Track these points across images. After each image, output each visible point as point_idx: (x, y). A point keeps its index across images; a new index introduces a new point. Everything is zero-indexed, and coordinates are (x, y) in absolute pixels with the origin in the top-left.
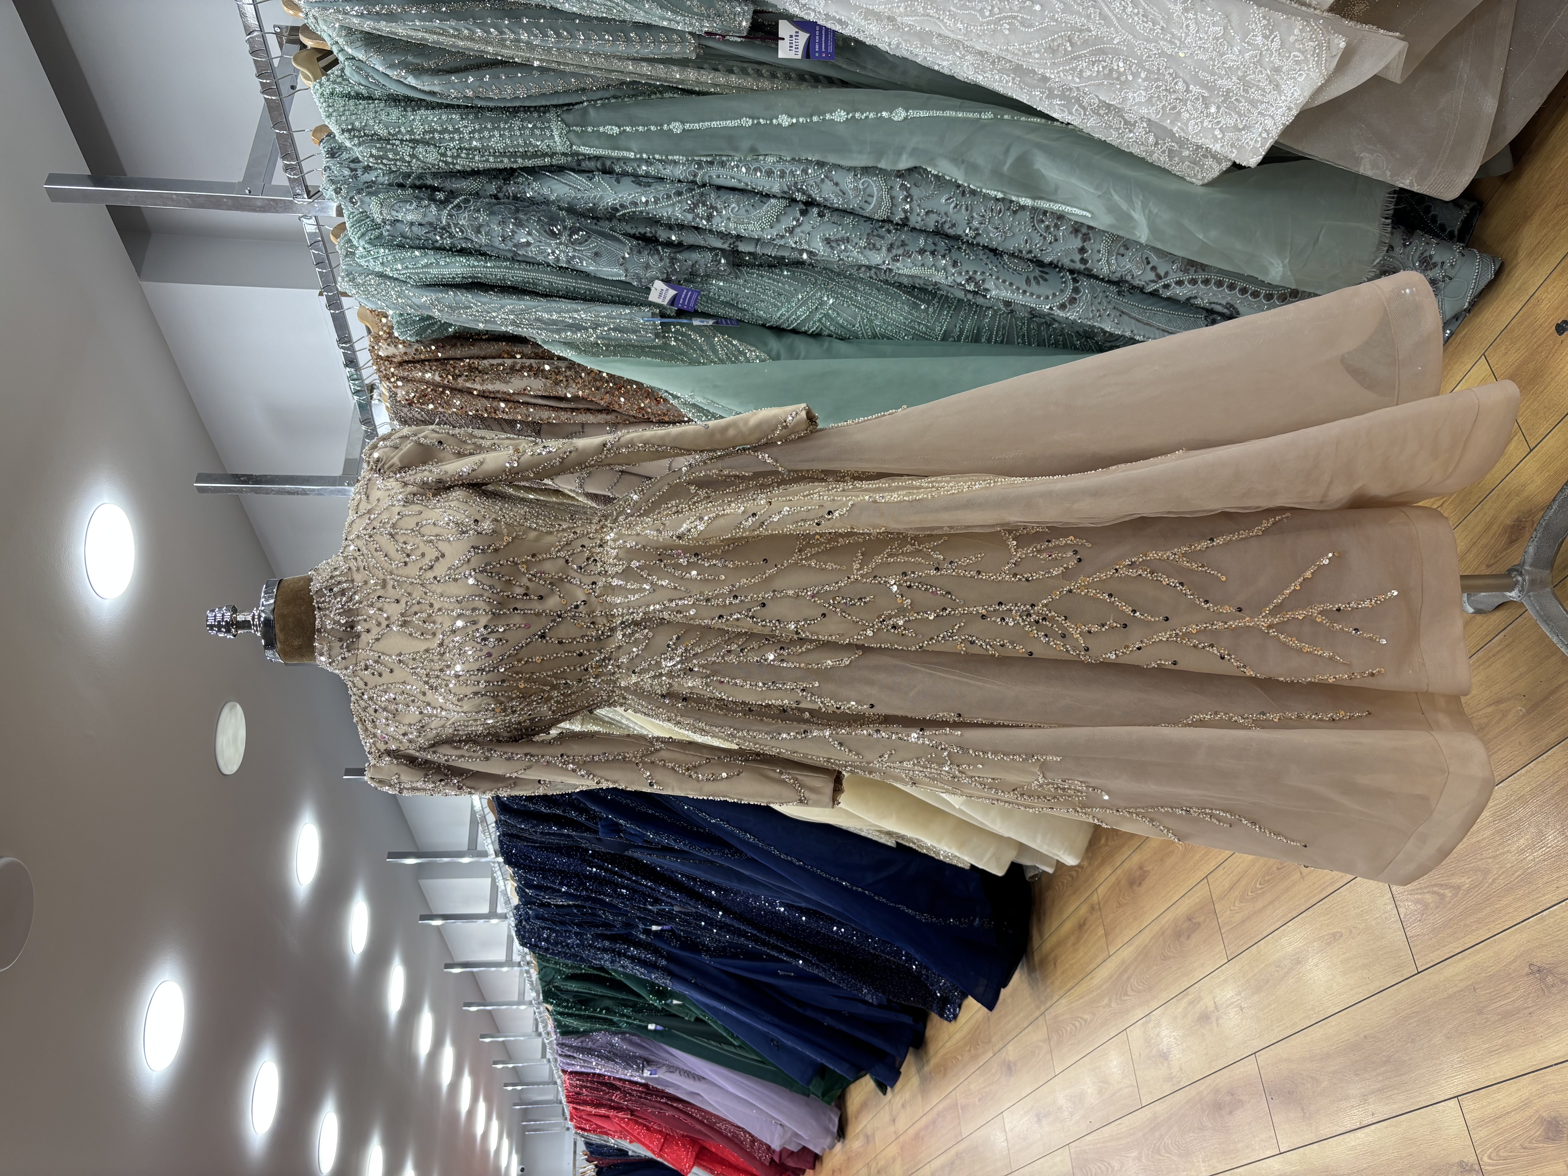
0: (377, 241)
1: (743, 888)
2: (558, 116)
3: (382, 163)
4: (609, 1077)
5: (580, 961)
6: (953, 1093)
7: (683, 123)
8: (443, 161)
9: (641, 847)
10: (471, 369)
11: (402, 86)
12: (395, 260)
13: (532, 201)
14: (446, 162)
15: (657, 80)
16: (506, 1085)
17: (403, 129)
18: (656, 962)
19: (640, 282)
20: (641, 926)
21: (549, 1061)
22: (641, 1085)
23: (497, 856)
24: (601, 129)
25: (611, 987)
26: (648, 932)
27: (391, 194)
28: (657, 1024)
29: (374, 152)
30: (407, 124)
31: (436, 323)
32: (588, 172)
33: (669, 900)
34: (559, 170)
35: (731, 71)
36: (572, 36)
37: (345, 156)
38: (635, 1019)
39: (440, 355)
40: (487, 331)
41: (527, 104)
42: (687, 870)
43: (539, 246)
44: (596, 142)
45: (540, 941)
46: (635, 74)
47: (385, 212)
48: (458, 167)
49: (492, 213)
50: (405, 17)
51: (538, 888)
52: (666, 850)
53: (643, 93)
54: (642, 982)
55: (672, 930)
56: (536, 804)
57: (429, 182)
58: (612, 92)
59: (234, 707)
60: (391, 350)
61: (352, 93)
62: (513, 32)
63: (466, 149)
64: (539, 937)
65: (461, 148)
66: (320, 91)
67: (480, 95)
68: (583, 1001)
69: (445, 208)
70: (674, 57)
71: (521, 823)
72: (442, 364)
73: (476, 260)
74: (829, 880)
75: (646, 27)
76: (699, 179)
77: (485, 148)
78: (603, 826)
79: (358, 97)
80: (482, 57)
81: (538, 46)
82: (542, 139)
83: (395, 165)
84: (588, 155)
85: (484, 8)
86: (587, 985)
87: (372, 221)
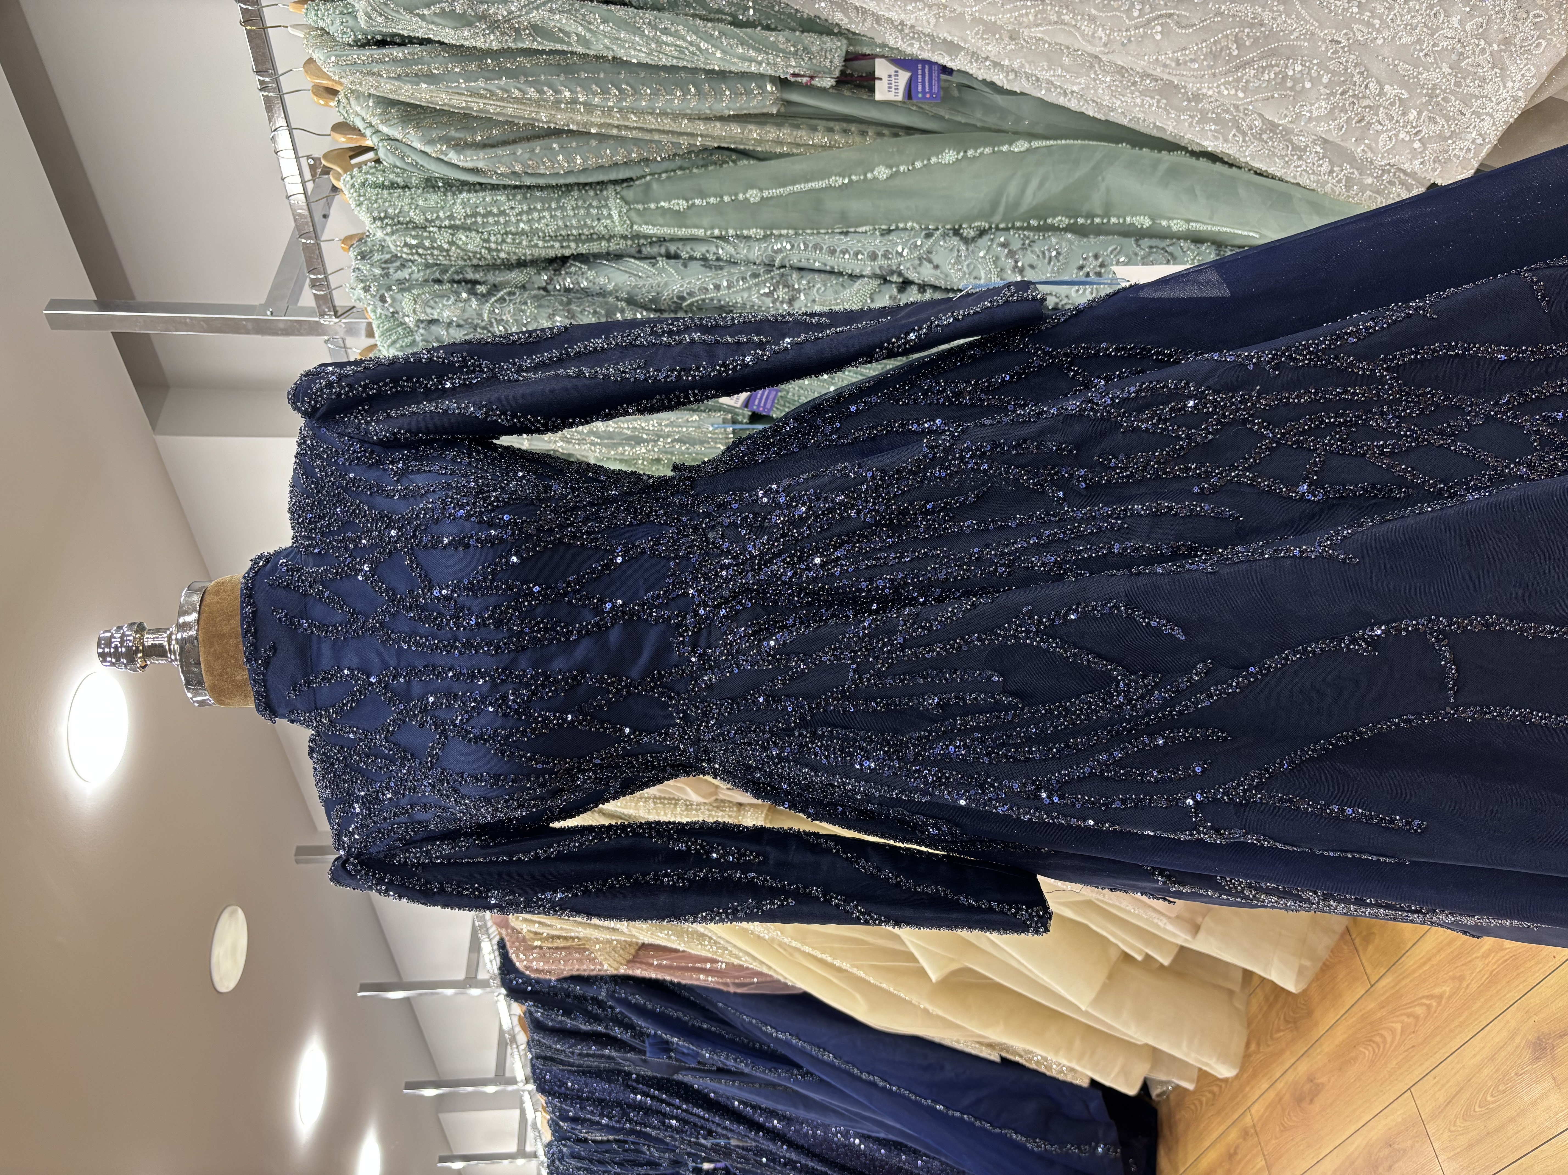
1: (811, 1116)
2: (617, 193)
3: (417, 253)
7: (761, 190)
8: (486, 248)
9: (694, 1069)
11: (442, 165)
13: (586, 292)
14: (489, 250)
15: (730, 143)
17: (441, 214)
20: (691, 1164)
23: (527, 1082)
24: (666, 205)
26: (698, 1171)
27: (427, 289)
29: (408, 240)
30: (447, 209)
32: (651, 257)
33: (724, 1132)
34: (617, 256)
35: (814, 129)
36: (637, 92)
37: (377, 257)
41: (582, 180)
42: (746, 1096)
44: (661, 220)
46: (707, 136)
47: (419, 310)
48: (503, 255)
49: (541, 306)
50: (447, 77)
51: (575, 1120)
52: (722, 1071)
53: (715, 162)
55: (726, 1169)
56: (574, 1019)
57: (470, 276)
58: (678, 162)
59: (234, 912)
61: (386, 183)
62: (570, 90)
63: (513, 234)
65: (506, 233)
66: (351, 182)
67: (530, 170)
69: (487, 301)
70: (753, 111)
71: (556, 1043)
74: (917, 1104)
75: (722, 75)
76: (777, 263)
77: (534, 232)
78: (650, 1044)
79: (393, 186)
80: (533, 126)
81: (597, 106)
82: (599, 219)
83: (432, 254)
84: (651, 236)
85: (537, 64)
87: (404, 328)
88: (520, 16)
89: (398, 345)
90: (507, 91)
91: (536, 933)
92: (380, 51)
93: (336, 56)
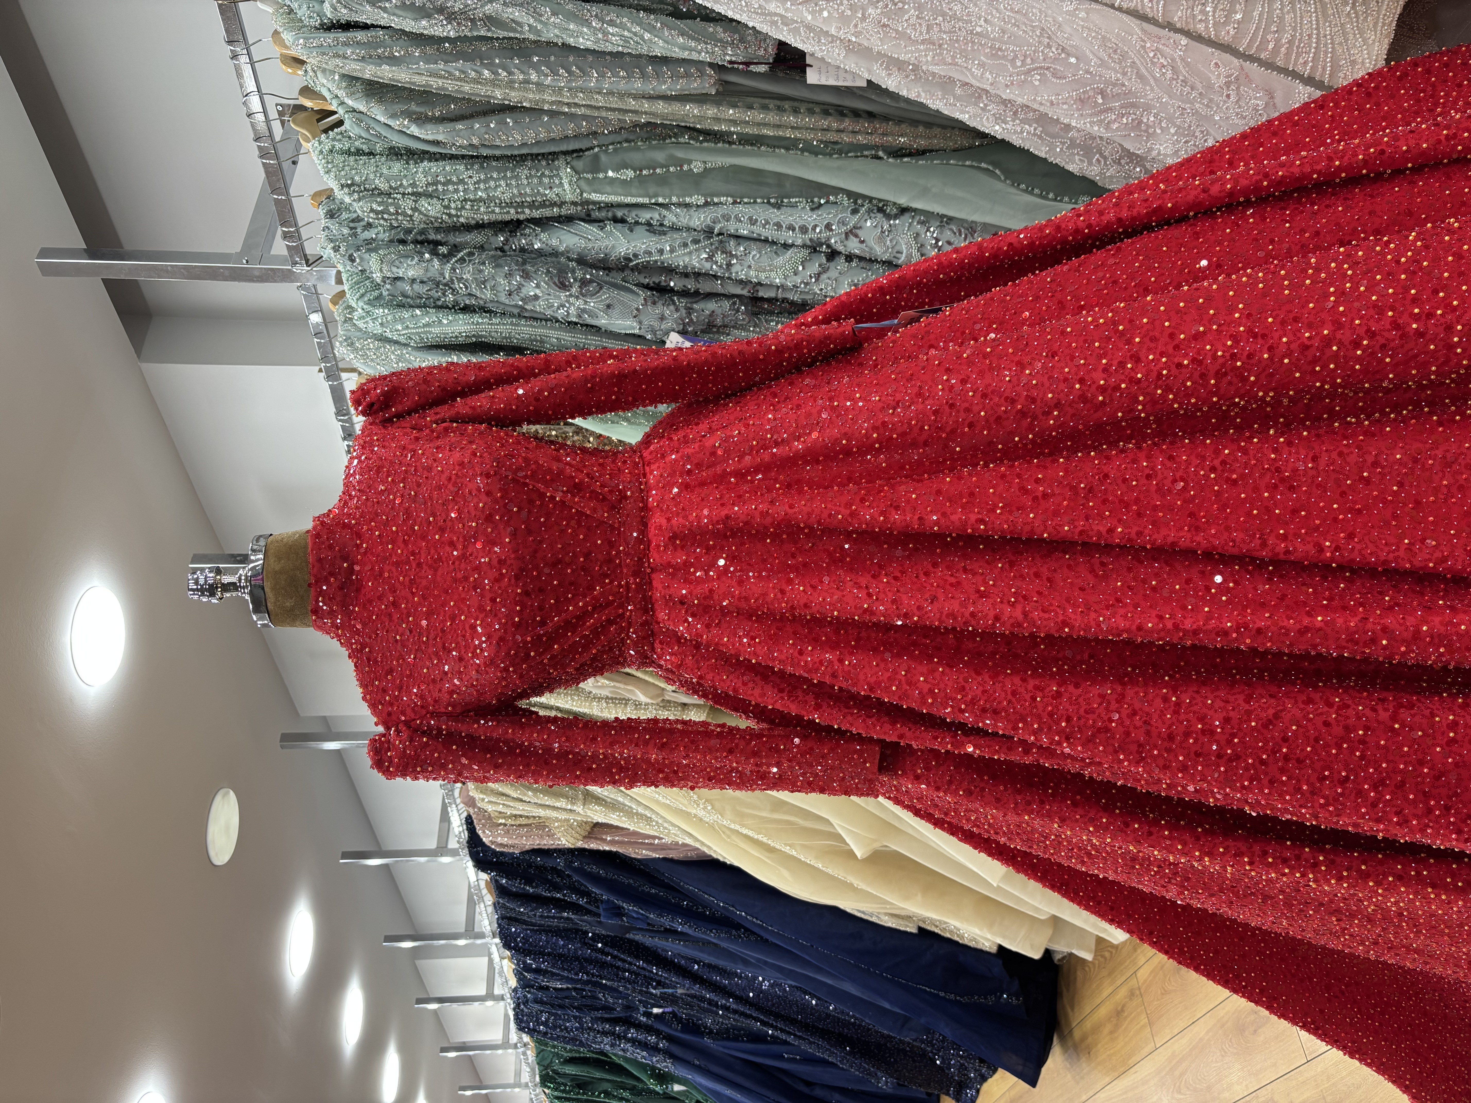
0: (377, 301)
2: (567, 163)
3: (383, 218)
5: (579, 1045)
8: (446, 214)
9: (643, 929)
11: (404, 136)
12: (395, 320)
13: (540, 253)
14: (450, 215)
15: (672, 120)
17: (404, 182)
18: (657, 1044)
19: (655, 334)
20: (642, 1009)
23: (494, 937)
24: (614, 175)
25: (610, 1071)
26: (648, 1015)
27: (392, 250)
29: (374, 206)
30: (410, 177)
32: (600, 221)
33: (671, 983)
34: (568, 220)
35: (750, 107)
36: (585, 74)
37: (345, 215)
41: (535, 151)
42: (690, 952)
43: (547, 300)
44: (608, 189)
45: (539, 1025)
46: (650, 114)
47: (385, 268)
48: (462, 220)
49: (498, 266)
50: (408, 60)
51: (538, 971)
52: (669, 932)
53: (658, 137)
54: (643, 1067)
55: (673, 1013)
56: (536, 887)
57: (432, 236)
58: (624, 135)
59: (227, 794)
61: (352, 150)
62: (522, 72)
63: (471, 201)
64: (537, 1021)
65: (465, 200)
66: (319, 148)
67: (487, 143)
68: (581, 1084)
69: (448, 261)
70: (693, 92)
71: (520, 906)
73: (480, 317)
75: (664, 60)
76: (716, 230)
77: (491, 199)
78: (604, 910)
79: (359, 152)
80: (489, 102)
81: (548, 86)
82: (551, 188)
83: (397, 219)
84: (599, 203)
85: (492, 48)
86: (586, 1069)
87: (372, 282)
88: (475, 9)
89: (366, 299)
90: (464, 72)
91: (500, 813)
92: (345, 34)
93: (304, 38)
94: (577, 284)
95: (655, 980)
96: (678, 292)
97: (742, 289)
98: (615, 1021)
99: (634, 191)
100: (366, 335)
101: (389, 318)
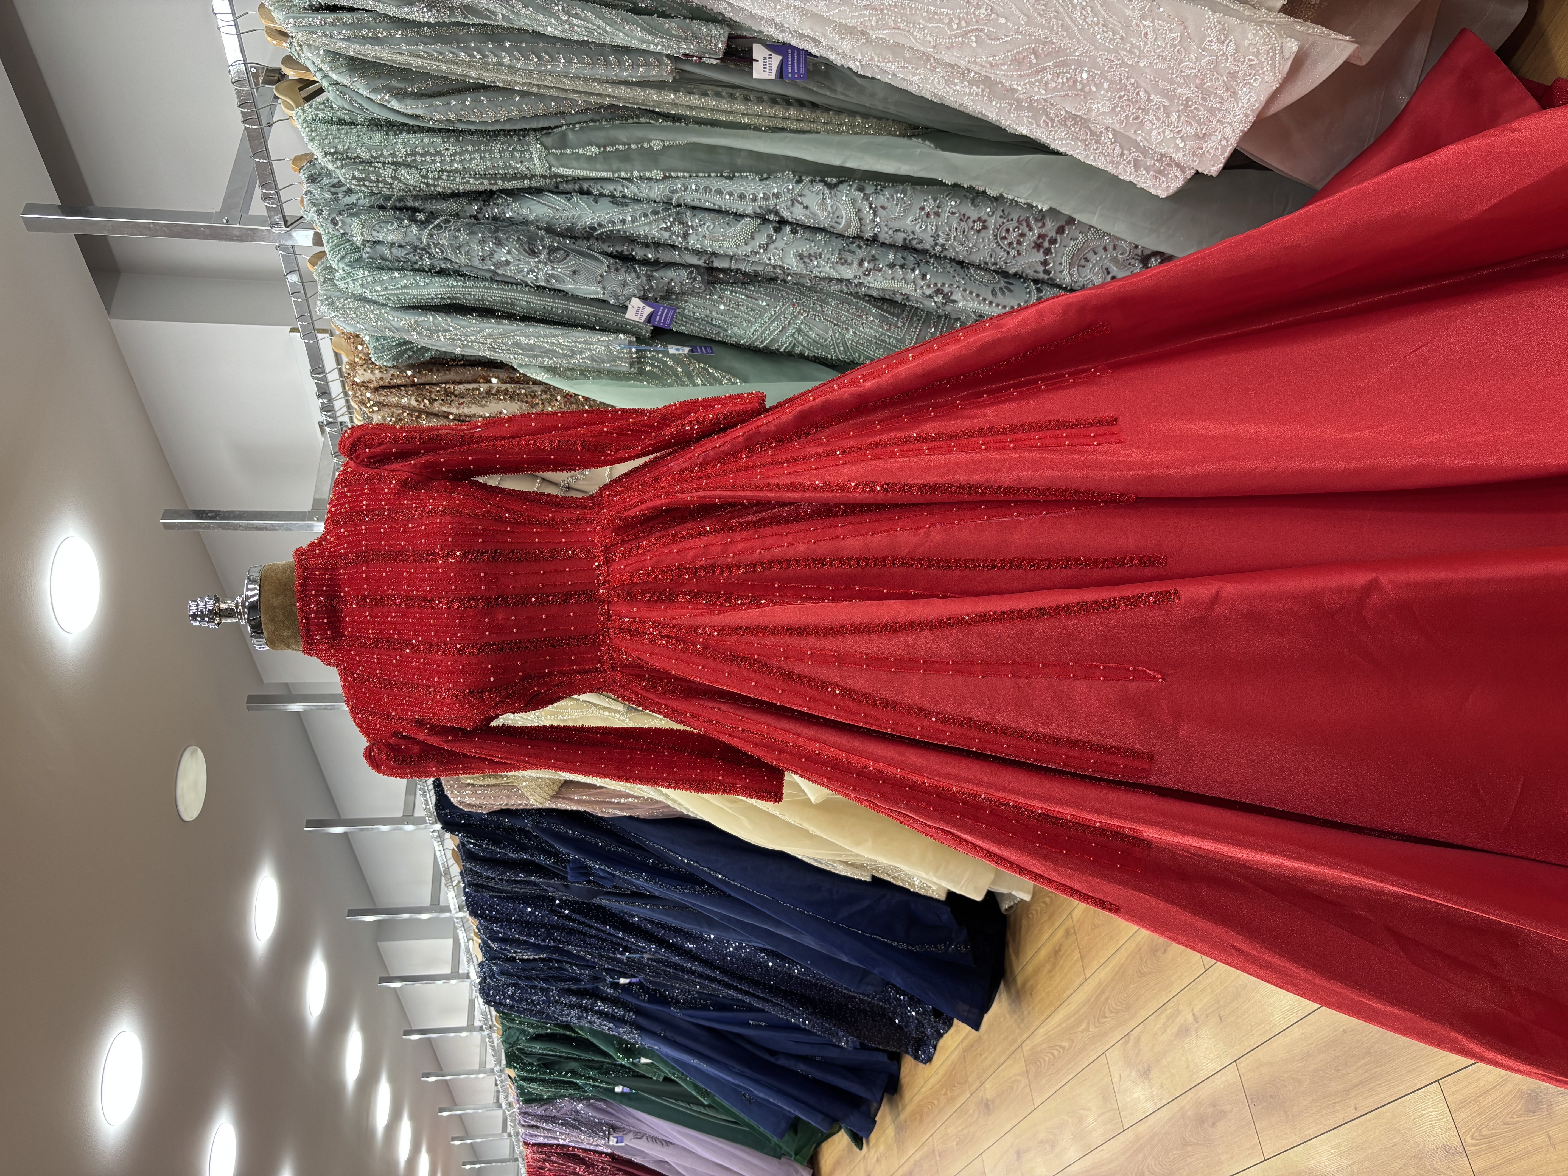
0: (357, 263)
2: (537, 139)
3: (364, 185)
4: (574, 1148)
5: (545, 1018)
6: (930, 1140)
7: (663, 141)
8: (424, 183)
9: (611, 893)
10: (447, 393)
11: (385, 110)
12: (375, 282)
13: (511, 222)
14: (427, 185)
15: (634, 104)
16: (464, 1164)
17: (385, 152)
18: (624, 1016)
19: (618, 299)
20: (609, 980)
21: (510, 1135)
22: (607, 1154)
23: (460, 909)
24: (581, 151)
25: (577, 1047)
26: (615, 986)
27: (372, 215)
28: (624, 1086)
29: (357, 174)
30: (389, 147)
31: (412, 348)
32: (567, 193)
33: (638, 949)
34: (537, 191)
35: (705, 94)
36: (553, 59)
37: (326, 181)
38: (601, 1082)
39: (416, 380)
40: (463, 356)
41: (507, 127)
42: (657, 916)
43: (518, 265)
44: (575, 164)
45: (505, 998)
46: (613, 97)
47: (366, 232)
48: (439, 189)
49: (472, 233)
50: (390, 41)
51: (504, 940)
52: (637, 895)
53: (621, 118)
54: (609, 1039)
55: (640, 984)
56: (503, 848)
57: (410, 203)
58: (590, 115)
59: (195, 752)
60: (368, 376)
61: (335, 119)
62: (496, 56)
63: (447, 172)
64: (503, 994)
65: (442, 171)
66: (303, 118)
67: (462, 119)
68: (547, 1064)
69: (425, 228)
70: (652, 79)
71: (487, 871)
72: (418, 389)
73: (455, 280)
75: (625, 50)
76: (674, 202)
77: (466, 170)
78: (571, 869)
79: (341, 122)
80: (465, 81)
81: (519, 69)
82: (522, 162)
83: (377, 187)
84: (567, 176)
85: (467, 32)
86: (553, 1046)
87: (352, 245)
89: (347, 261)
92: (332, 15)
93: (294, 18)
94: (545, 252)
95: (621, 946)
96: (639, 260)
97: (699, 259)
98: (582, 993)
99: (598, 166)
100: (345, 294)
101: (369, 279)
